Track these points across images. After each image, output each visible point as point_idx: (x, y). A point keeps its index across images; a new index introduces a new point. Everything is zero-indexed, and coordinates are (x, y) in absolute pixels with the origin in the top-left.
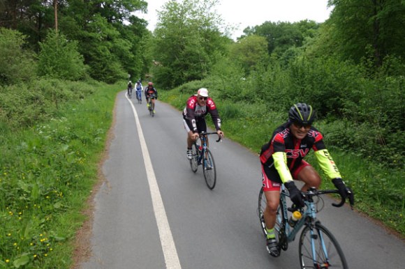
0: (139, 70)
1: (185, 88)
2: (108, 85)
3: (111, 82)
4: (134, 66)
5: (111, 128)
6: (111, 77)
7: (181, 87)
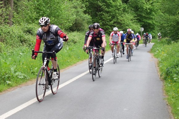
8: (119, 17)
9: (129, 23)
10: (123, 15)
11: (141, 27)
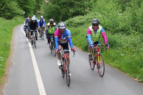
0: (32, 8)
1: (71, 22)
2: (7, 21)
3: (10, 18)
4: (28, 5)
5: (10, 57)
6: (9, 14)
7: (67, 21)
8: (7, 5)
9: (15, 9)
10: (10, 3)
11: (23, 11)
